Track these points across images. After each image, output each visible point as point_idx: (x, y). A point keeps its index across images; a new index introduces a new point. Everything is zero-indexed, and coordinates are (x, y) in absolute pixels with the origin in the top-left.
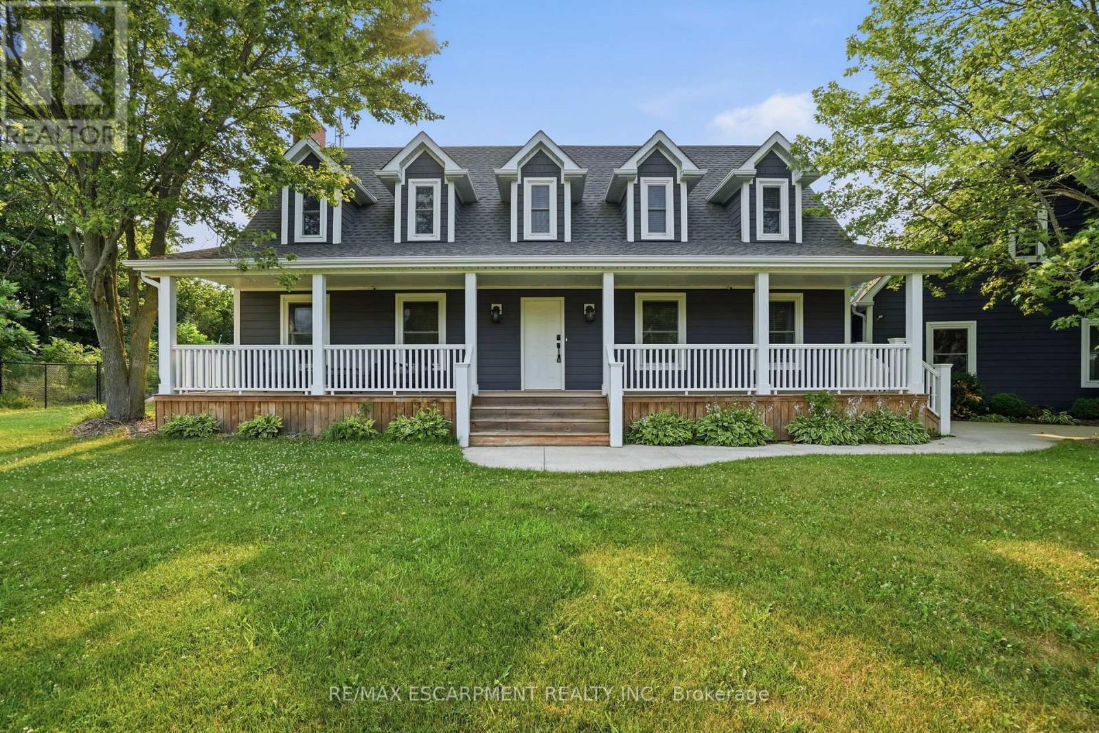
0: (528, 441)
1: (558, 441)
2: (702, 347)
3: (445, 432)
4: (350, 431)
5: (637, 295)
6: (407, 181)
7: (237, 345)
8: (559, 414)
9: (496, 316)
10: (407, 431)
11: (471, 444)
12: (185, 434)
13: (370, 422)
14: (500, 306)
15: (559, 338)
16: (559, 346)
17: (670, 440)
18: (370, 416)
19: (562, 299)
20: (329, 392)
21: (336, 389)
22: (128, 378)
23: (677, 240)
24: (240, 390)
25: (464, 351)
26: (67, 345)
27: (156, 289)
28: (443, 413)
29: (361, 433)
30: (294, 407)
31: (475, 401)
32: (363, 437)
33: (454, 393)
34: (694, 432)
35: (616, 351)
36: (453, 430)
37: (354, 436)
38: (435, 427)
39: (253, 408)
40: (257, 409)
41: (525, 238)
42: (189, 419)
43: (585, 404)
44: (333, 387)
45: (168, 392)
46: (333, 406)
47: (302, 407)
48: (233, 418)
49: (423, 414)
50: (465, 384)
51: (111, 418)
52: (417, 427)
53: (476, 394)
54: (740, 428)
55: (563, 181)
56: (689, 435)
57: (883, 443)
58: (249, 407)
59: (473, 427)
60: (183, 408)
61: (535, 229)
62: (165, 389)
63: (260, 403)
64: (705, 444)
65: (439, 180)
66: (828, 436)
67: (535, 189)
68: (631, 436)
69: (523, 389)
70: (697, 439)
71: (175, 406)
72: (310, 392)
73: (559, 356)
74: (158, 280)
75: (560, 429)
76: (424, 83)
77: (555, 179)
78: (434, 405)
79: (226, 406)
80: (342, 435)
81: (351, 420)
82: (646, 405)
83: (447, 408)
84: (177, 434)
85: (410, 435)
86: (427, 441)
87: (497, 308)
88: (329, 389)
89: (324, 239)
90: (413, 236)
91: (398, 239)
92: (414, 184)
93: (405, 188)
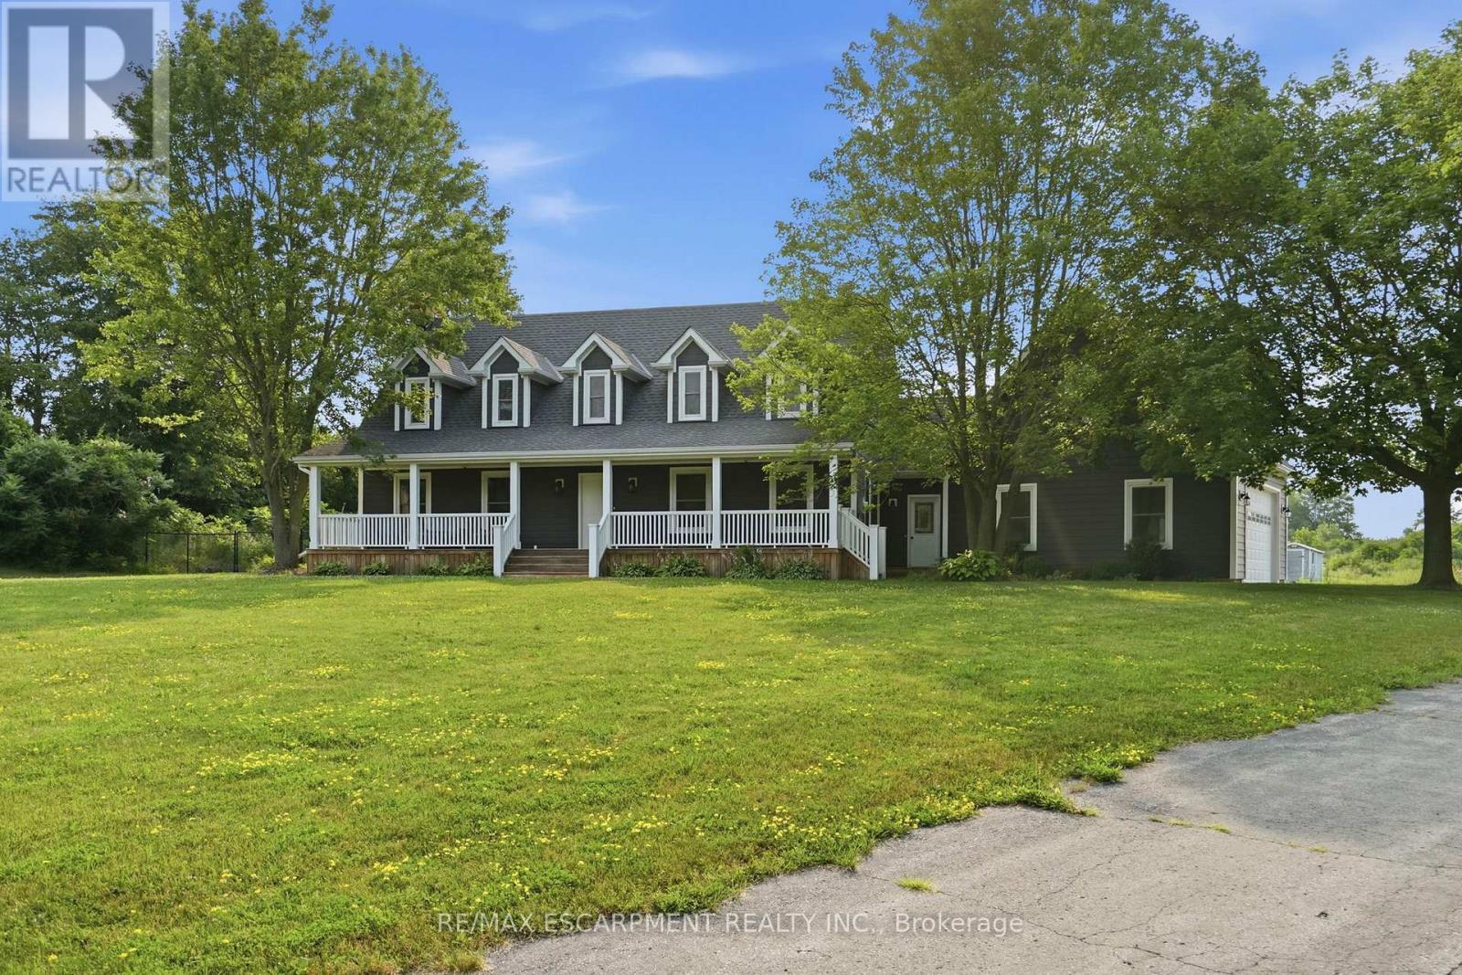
3: (489, 572)
5: (671, 469)
6: (492, 376)
7: (360, 514)
9: (557, 489)
10: (466, 571)
12: (328, 574)
13: (445, 567)
14: (562, 480)
18: (446, 563)
20: (420, 547)
22: (288, 538)
23: (709, 421)
24: (362, 546)
25: (507, 517)
26: (191, 516)
27: (307, 475)
30: (397, 558)
31: (515, 552)
34: (649, 573)
35: (612, 517)
38: (483, 569)
39: (370, 558)
40: (373, 559)
42: (330, 565)
44: (423, 543)
45: (316, 548)
46: (422, 557)
47: (402, 558)
48: (358, 566)
49: (479, 561)
51: (278, 565)
52: (472, 569)
53: (516, 548)
55: (614, 373)
58: (368, 558)
59: (508, 567)
60: (325, 558)
62: (313, 545)
63: (375, 555)
65: (516, 375)
67: (593, 380)
71: (319, 555)
72: (408, 547)
74: (308, 468)
75: (564, 570)
77: (608, 371)
79: (354, 557)
81: (432, 566)
82: (631, 556)
83: (483, 556)
84: (322, 573)
85: (467, 573)
87: (560, 482)
88: (421, 545)
89: (427, 426)
90: (496, 422)
91: (484, 425)
92: (497, 378)
93: (490, 383)
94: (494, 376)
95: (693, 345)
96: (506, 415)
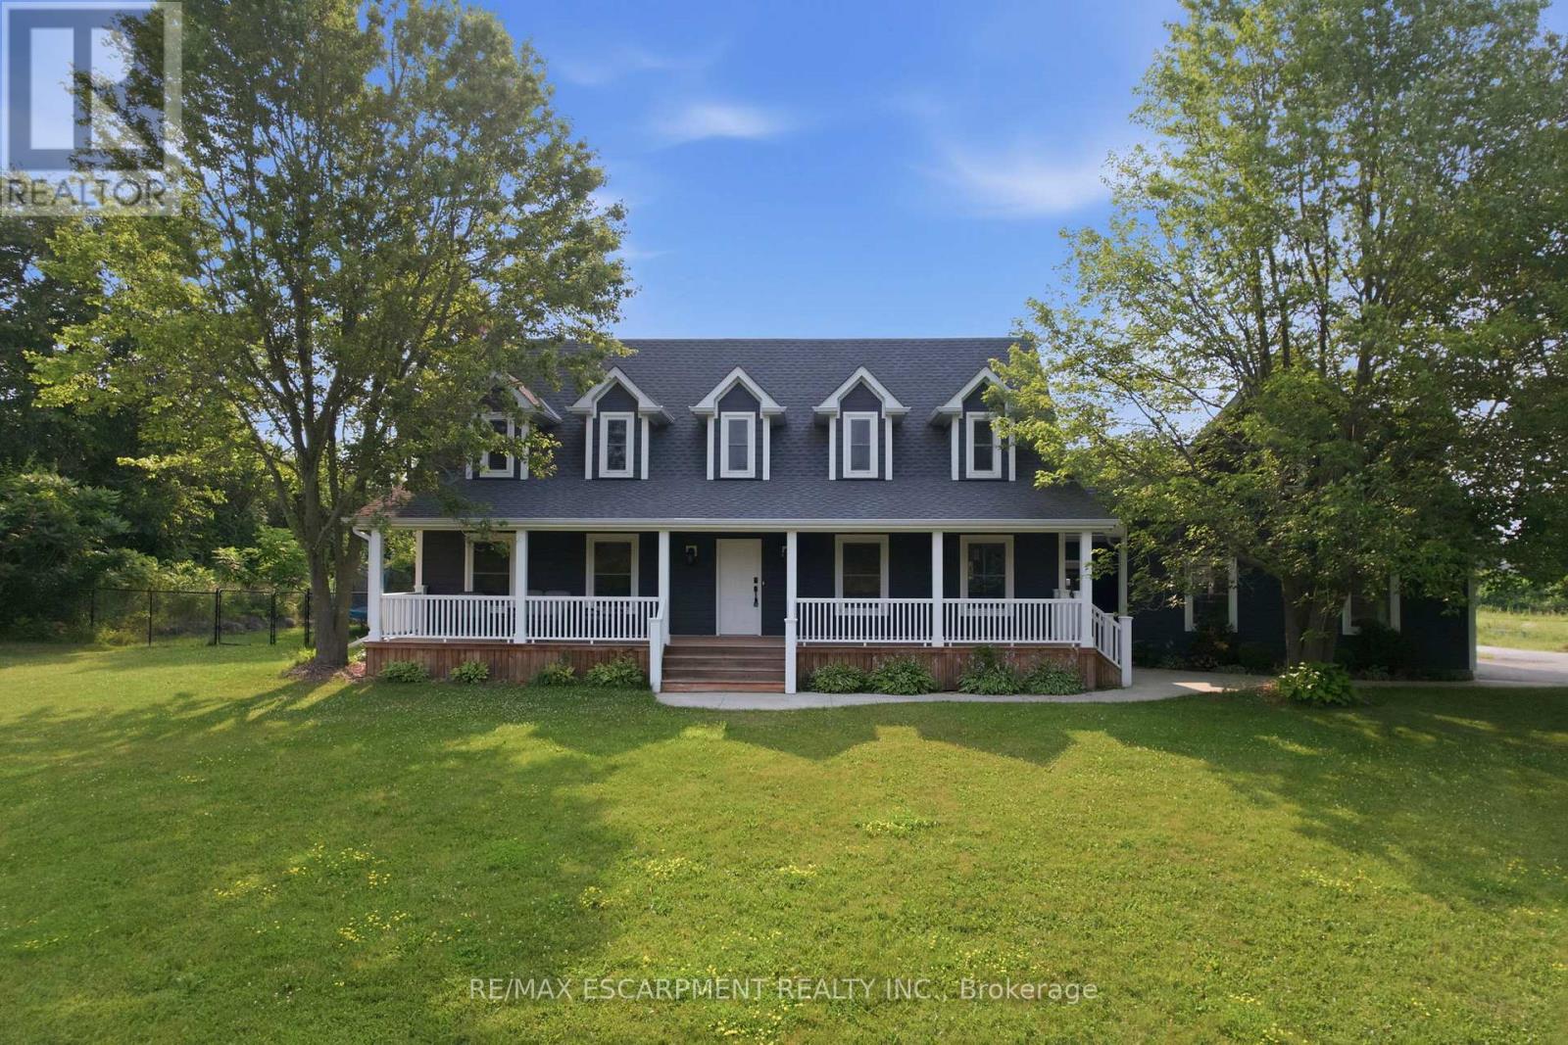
0: (712, 687)
1: (740, 687)
2: (904, 601)
3: (639, 678)
4: (554, 677)
5: (837, 537)
6: (598, 415)
8: (745, 664)
9: (690, 559)
10: (606, 678)
11: (663, 690)
12: (404, 679)
13: (570, 670)
14: (695, 547)
15: (756, 581)
16: (756, 589)
17: (837, 689)
18: (569, 664)
19: (759, 541)
20: (530, 641)
21: (536, 638)
23: (881, 478)
25: (657, 603)
26: (146, 561)
27: (366, 542)
28: (637, 662)
29: (564, 680)
30: (498, 654)
31: (667, 650)
32: (566, 683)
33: (648, 642)
34: (864, 681)
35: (798, 605)
36: (646, 676)
37: (558, 682)
38: (630, 675)
39: (459, 655)
40: (462, 656)
41: (722, 476)
42: (403, 665)
43: (769, 654)
44: (533, 635)
45: (379, 639)
46: (535, 654)
47: (505, 655)
48: (441, 664)
49: (619, 662)
50: (658, 634)
51: (322, 663)
52: (614, 674)
53: (668, 643)
54: (903, 678)
55: (761, 417)
56: (857, 684)
57: (1036, 693)
58: (455, 654)
59: (665, 674)
60: (392, 655)
61: (733, 466)
62: (374, 635)
63: (465, 651)
64: (873, 692)
65: (632, 414)
66: (984, 686)
67: (733, 424)
68: (804, 685)
69: (718, 634)
70: (863, 688)
71: (385, 652)
72: (512, 641)
73: (756, 600)
74: (368, 533)
75: (743, 677)
76: (617, 320)
77: (754, 414)
78: (630, 654)
79: (433, 653)
80: (546, 681)
81: (552, 668)
82: (826, 656)
83: (641, 658)
84: (395, 679)
85: (608, 681)
86: (624, 687)
87: (691, 550)
88: (530, 637)
89: (511, 474)
90: (604, 472)
91: (589, 475)
92: (606, 417)
93: (596, 423)
94: (602, 414)
95: (861, 387)
96: (616, 462)
